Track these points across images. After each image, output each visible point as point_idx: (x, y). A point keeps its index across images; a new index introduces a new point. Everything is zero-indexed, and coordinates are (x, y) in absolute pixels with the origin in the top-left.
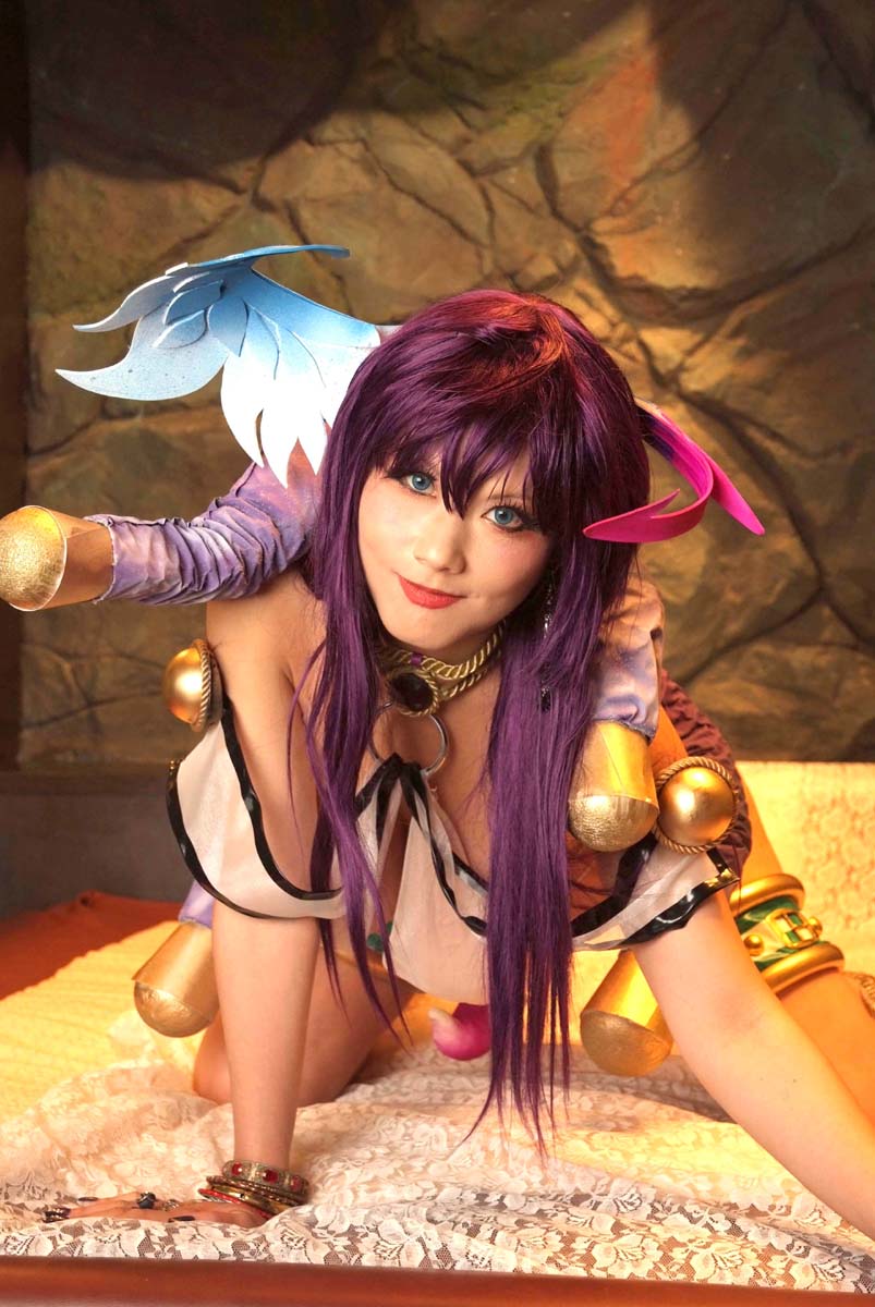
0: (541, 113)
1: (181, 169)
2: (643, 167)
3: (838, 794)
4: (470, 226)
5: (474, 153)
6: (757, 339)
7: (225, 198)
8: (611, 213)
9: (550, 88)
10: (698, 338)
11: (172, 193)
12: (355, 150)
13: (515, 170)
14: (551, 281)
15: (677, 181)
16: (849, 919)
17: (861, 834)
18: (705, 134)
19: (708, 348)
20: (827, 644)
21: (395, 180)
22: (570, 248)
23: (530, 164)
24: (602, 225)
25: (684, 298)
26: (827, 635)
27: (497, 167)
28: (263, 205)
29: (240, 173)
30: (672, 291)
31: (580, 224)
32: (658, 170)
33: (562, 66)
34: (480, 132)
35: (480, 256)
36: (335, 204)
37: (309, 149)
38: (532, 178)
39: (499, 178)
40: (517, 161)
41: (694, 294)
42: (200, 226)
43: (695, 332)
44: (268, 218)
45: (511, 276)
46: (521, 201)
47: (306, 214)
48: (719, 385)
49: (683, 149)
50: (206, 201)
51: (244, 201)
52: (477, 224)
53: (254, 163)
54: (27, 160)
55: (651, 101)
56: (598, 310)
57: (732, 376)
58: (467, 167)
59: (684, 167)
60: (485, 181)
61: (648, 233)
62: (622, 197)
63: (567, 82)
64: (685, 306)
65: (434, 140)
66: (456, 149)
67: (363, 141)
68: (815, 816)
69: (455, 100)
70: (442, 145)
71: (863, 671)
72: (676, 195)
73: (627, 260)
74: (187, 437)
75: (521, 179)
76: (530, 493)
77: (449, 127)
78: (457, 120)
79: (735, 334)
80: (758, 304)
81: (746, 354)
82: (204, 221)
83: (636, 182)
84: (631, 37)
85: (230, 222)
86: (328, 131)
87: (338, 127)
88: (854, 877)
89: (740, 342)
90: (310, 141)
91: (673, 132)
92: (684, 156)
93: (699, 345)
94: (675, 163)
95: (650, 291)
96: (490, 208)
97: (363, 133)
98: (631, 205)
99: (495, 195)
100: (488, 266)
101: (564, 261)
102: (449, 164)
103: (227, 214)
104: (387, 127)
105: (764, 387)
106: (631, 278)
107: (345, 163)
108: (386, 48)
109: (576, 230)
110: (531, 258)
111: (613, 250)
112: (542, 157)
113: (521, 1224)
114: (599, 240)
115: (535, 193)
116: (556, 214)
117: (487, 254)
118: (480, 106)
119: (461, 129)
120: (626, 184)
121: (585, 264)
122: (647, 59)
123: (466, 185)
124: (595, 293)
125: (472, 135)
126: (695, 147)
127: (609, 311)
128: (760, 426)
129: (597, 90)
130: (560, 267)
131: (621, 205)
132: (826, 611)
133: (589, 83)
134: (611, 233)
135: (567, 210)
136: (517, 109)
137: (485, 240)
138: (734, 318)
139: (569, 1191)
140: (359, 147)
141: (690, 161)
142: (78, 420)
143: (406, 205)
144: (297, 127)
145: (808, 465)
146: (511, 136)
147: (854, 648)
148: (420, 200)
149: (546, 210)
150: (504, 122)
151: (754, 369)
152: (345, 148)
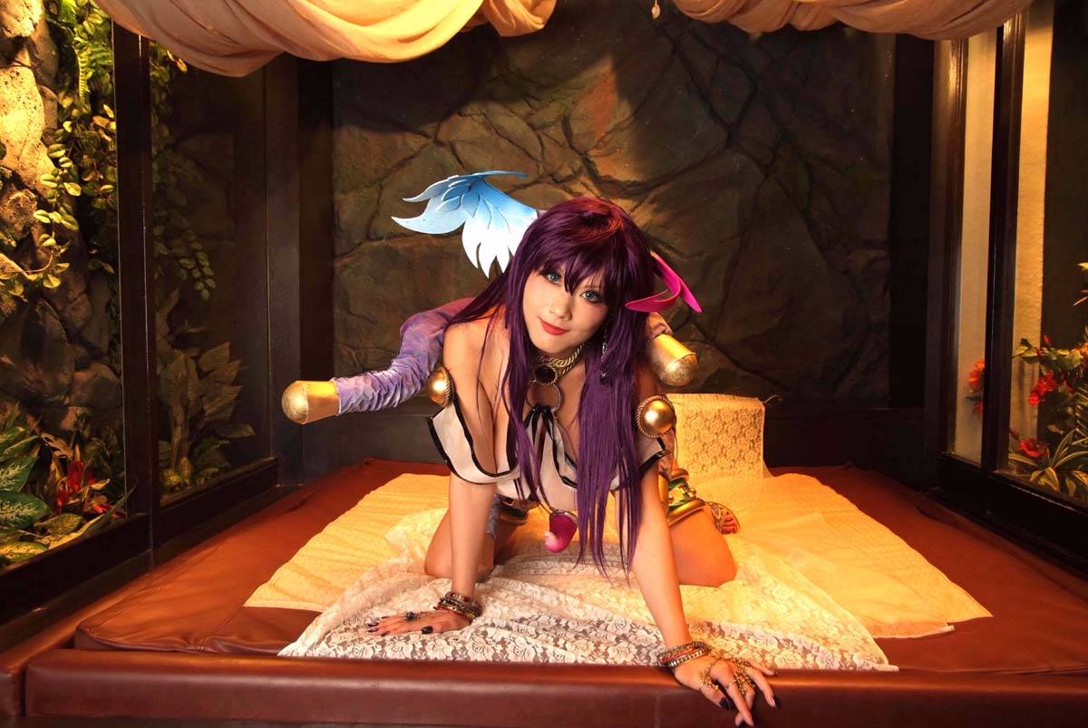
0: (564, 102)
1: (401, 127)
2: (610, 127)
3: (699, 411)
4: (532, 153)
5: (534, 120)
6: (662, 204)
7: (423, 140)
8: (596, 147)
9: (569, 92)
10: (635, 204)
11: (398, 138)
12: (481, 119)
13: (553, 127)
14: (570, 178)
15: (625, 133)
16: (703, 466)
17: (709, 428)
18: (639, 112)
19: (640, 207)
20: (692, 341)
21: (498, 131)
22: (578, 163)
23: (559, 123)
24: (593, 153)
25: (630, 186)
26: (693, 337)
27: (544, 126)
28: (439, 143)
29: (429, 129)
30: (624, 183)
31: (582, 152)
32: (617, 128)
33: (573, 81)
34: (537, 110)
35: (537, 165)
36: (472, 143)
37: (460, 118)
38: (561, 131)
39: (545, 131)
40: (553, 123)
41: (634, 184)
42: (411, 153)
43: (635, 201)
44: (442, 149)
45: (552, 175)
46: (556, 141)
47: (458, 147)
48: (646, 225)
49: (628, 119)
50: (414, 142)
51: (430, 141)
52: (536, 153)
53: (435, 125)
54: (332, 125)
55: (614, 97)
56: (590, 190)
57: (651, 221)
58: (531, 126)
59: (628, 127)
60: (539, 132)
61: (613, 156)
62: (601, 140)
63: (576, 89)
64: (630, 189)
65: (516, 114)
66: (526, 118)
67: (484, 114)
68: (689, 421)
69: (526, 97)
70: (520, 117)
71: (709, 352)
72: (625, 139)
73: (603, 169)
74: (406, 249)
75: (556, 132)
76: (603, 286)
77: (523, 108)
78: (526, 104)
79: (652, 202)
80: (662, 189)
81: (657, 211)
82: (413, 150)
83: (608, 133)
84: (604, 69)
85: (424, 150)
86: (469, 111)
87: (473, 108)
88: (706, 447)
89: (655, 206)
90: (461, 115)
91: (624, 111)
92: (628, 122)
93: (636, 207)
94: (625, 125)
95: (614, 183)
96: (542, 144)
97: (484, 111)
98: (606, 144)
99: (544, 138)
100: (541, 171)
101: (576, 169)
102: (523, 125)
103: (423, 146)
104: (495, 108)
105: (665, 226)
106: (605, 177)
107: (476, 124)
108: (494, 73)
109: (581, 154)
110: (560, 168)
111: (597, 164)
112: (565, 122)
113: (576, 637)
114: (591, 159)
115: (562, 138)
116: (572, 147)
117: (541, 165)
118: (537, 99)
119: (530, 109)
120: (604, 134)
121: (585, 170)
122: (612, 78)
123: (531, 135)
124: (590, 183)
125: (533, 112)
126: (633, 118)
127: (596, 191)
128: (664, 244)
129: (590, 92)
130: (574, 172)
131: (601, 143)
132: (693, 326)
133: (586, 90)
134: (596, 156)
135: (576, 145)
136: (553, 100)
137: (540, 159)
138: (652, 195)
139: (595, 620)
140: (483, 117)
141: (632, 124)
142: (357, 242)
143: (504, 143)
144: (454, 108)
145: (685, 261)
146: (551, 112)
147: (704, 342)
148: (510, 141)
149: (568, 145)
150: (548, 106)
151: (660, 218)
152: (475, 117)
